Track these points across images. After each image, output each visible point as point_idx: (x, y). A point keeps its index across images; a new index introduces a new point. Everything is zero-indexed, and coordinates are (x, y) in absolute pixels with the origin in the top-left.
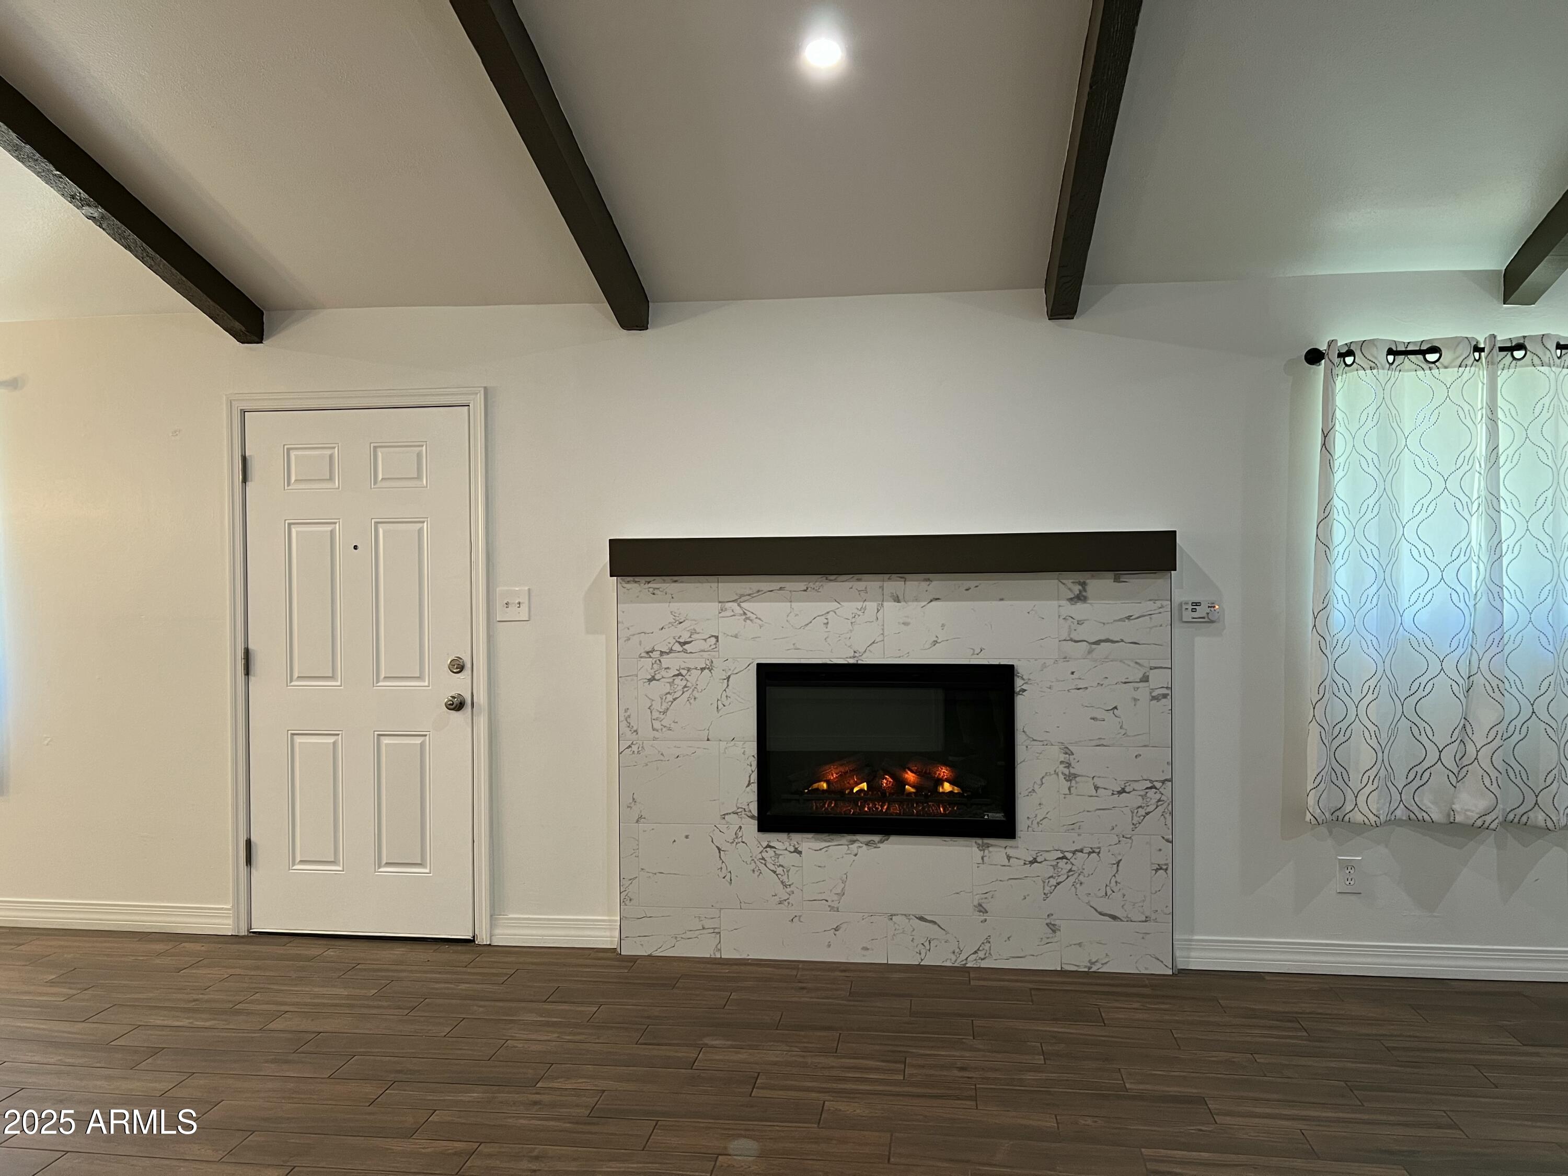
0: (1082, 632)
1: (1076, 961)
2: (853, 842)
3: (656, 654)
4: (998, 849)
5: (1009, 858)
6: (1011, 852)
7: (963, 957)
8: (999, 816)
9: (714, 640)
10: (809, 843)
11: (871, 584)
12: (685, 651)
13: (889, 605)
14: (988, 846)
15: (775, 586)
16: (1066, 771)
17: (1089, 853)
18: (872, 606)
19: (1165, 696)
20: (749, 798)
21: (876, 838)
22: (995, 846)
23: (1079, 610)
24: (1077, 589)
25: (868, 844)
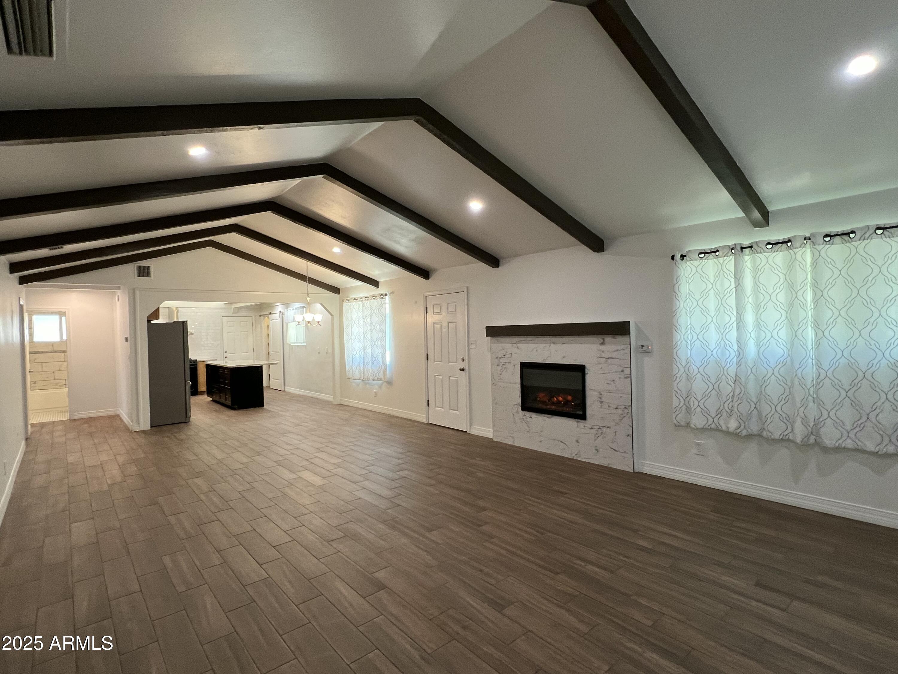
0: (604, 355)
1: (605, 462)
2: (544, 416)
3: (499, 358)
4: (582, 423)
5: (585, 426)
6: (586, 425)
7: (573, 456)
8: (581, 413)
9: (511, 355)
10: (534, 415)
11: (548, 339)
12: (505, 357)
13: (552, 345)
14: (579, 422)
16: (600, 400)
17: (607, 428)
18: (548, 345)
19: (629, 377)
20: (519, 400)
21: (550, 416)
23: (603, 348)
24: (602, 341)
25: (548, 417)
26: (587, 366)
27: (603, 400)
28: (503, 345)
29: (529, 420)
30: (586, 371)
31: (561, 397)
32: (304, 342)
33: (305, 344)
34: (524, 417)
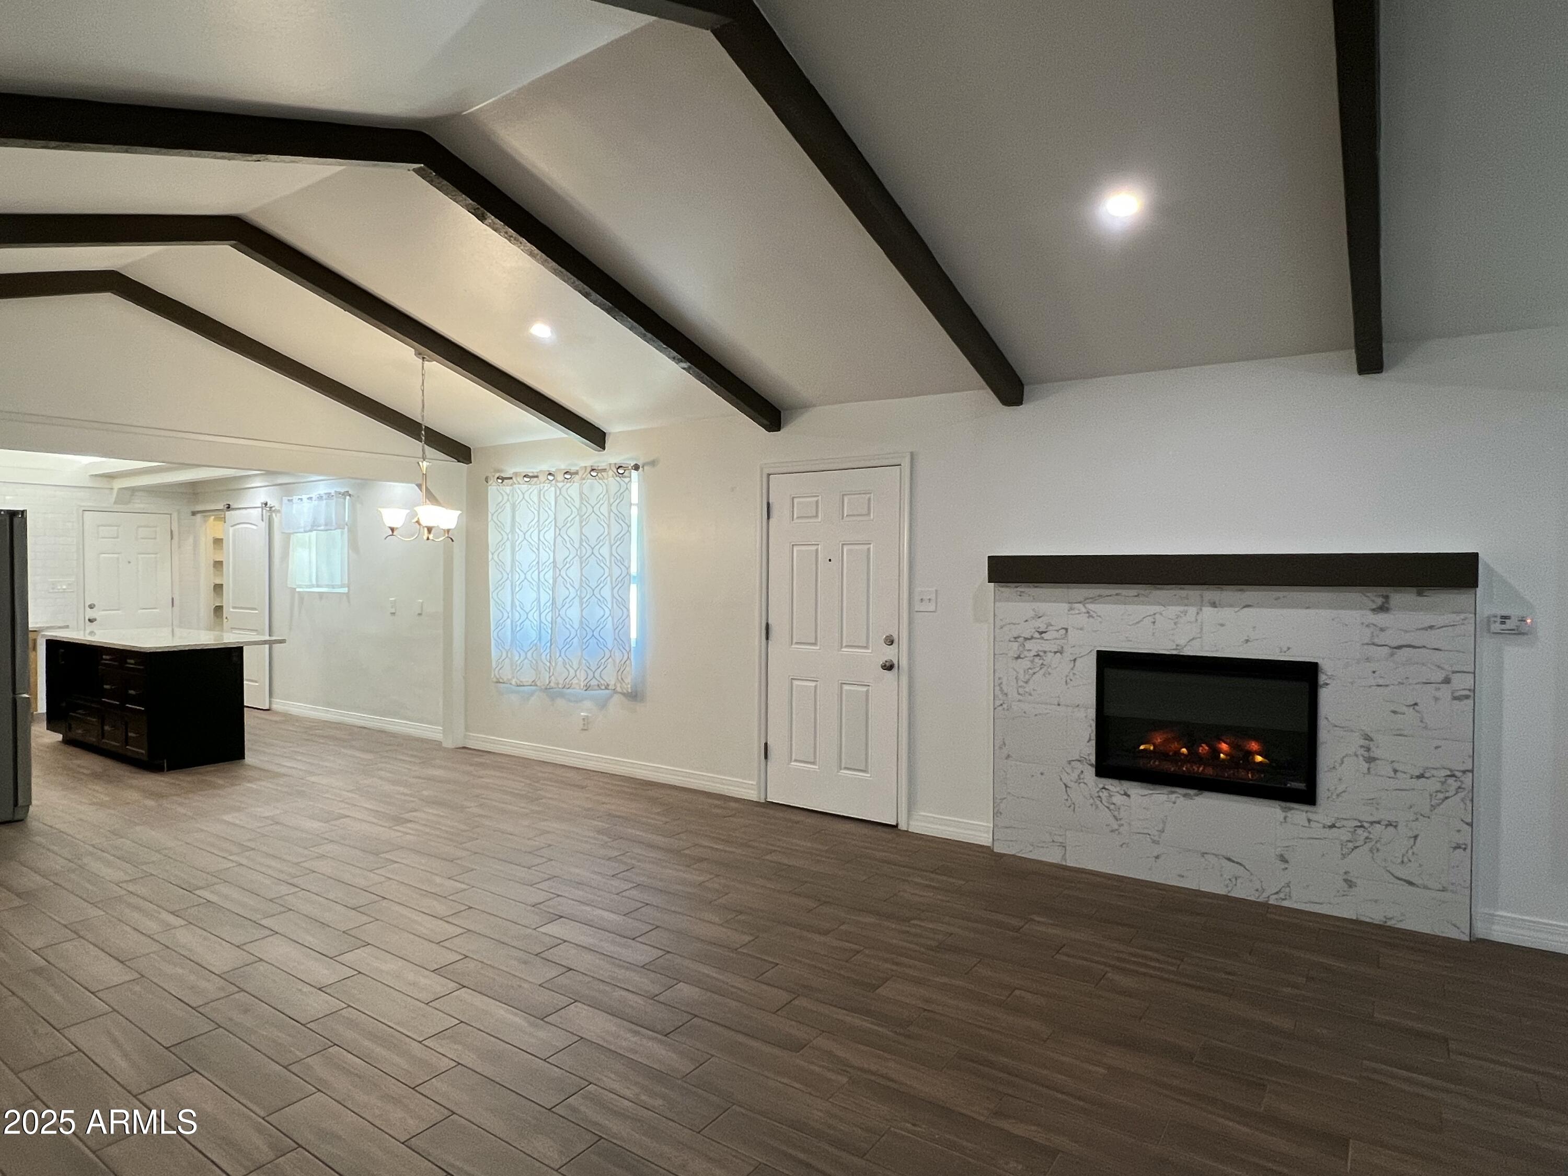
0: (1382, 638)
1: (1373, 914)
2: (1173, 793)
3: (1021, 640)
4: (1299, 814)
5: (1309, 821)
6: (1312, 816)
7: (1265, 895)
9: (1064, 631)
10: (1137, 789)
11: (1193, 593)
12: (1042, 638)
14: (1292, 809)
15: (1114, 592)
17: (1387, 826)
18: (1192, 610)
19: (1467, 697)
20: (1089, 750)
21: (1191, 792)
22: (1297, 809)
23: (1381, 619)
24: (1379, 601)
25: (1185, 795)
26: (1327, 666)
27: (1372, 755)
28: (1036, 605)
29: (1118, 799)
30: (1322, 678)
31: (1225, 743)
32: (342, 586)
33: (345, 590)
34: (1104, 794)
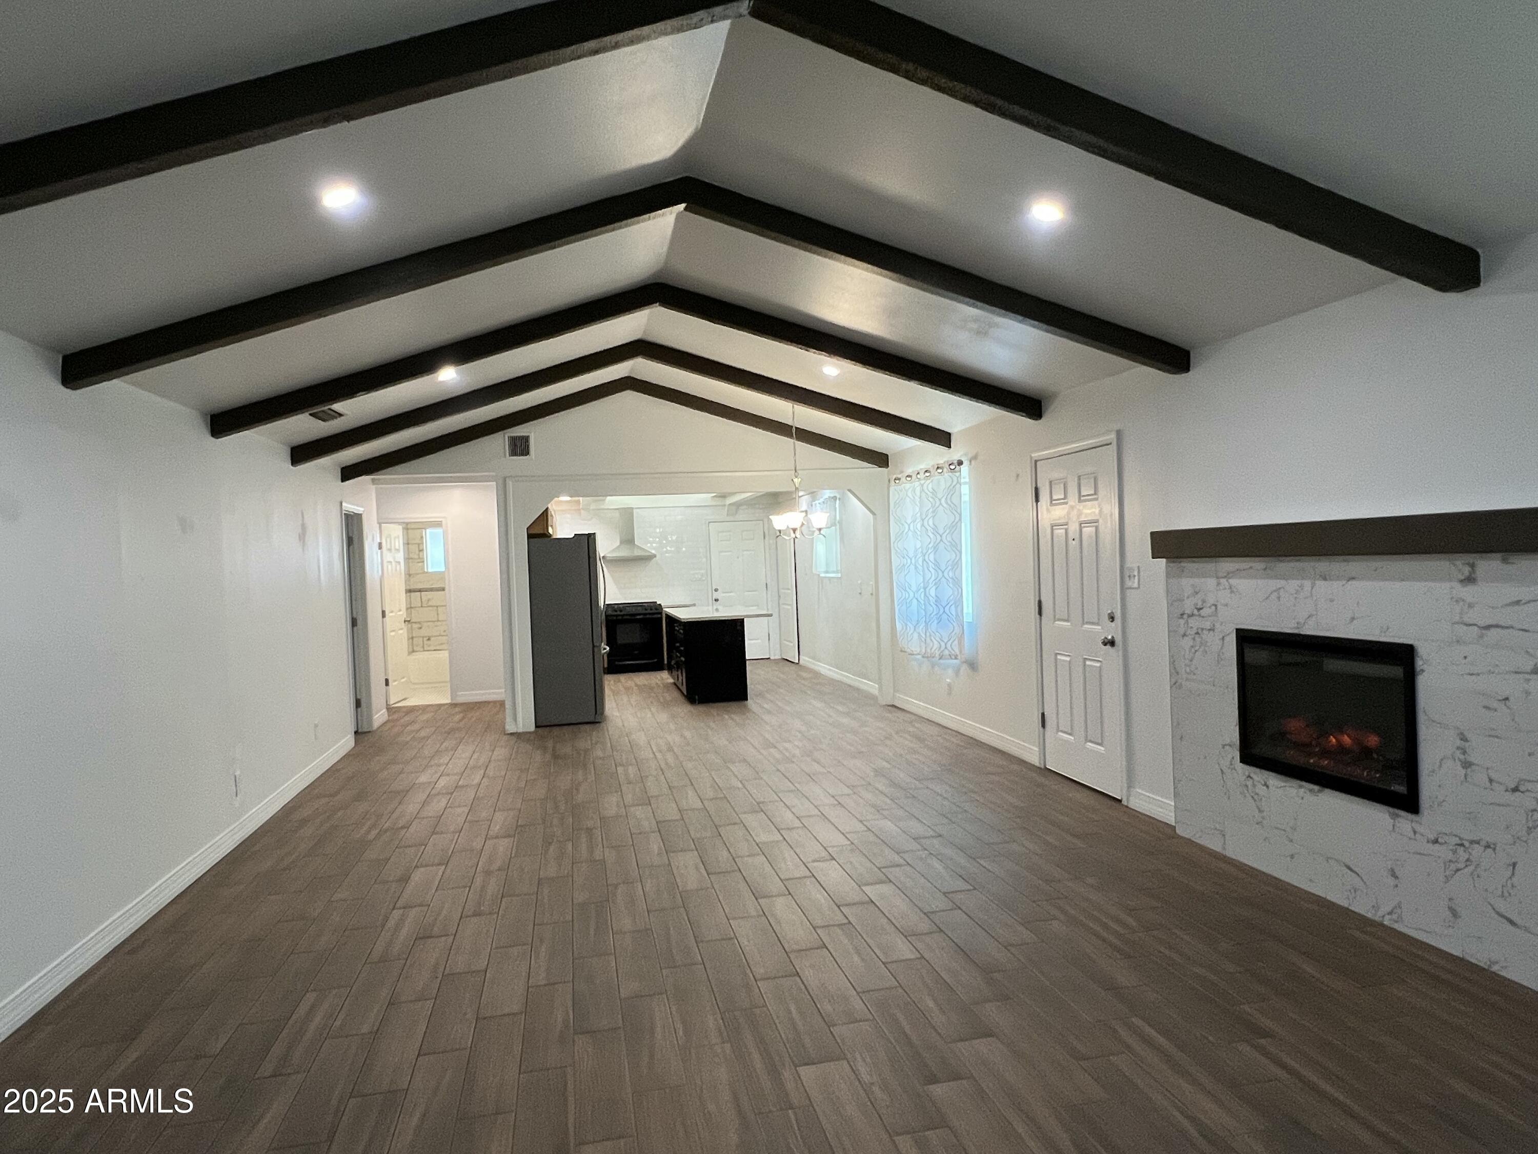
0: (1473, 617)
2: (1301, 787)
3: (1185, 616)
4: (1405, 821)
5: (1414, 832)
6: (1417, 827)
7: (1380, 913)
8: (1403, 789)
9: (1213, 608)
10: (1274, 780)
12: (1199, 615)
13: (1319, 583)
14: (1398, 816)
15: (1248, 565)
16: (1462, 758)
17: (1486, 847)
18: (1307, 584)
20: (1232, 733)
21: (1316, 788)
22: (1403, 817)
23: (1469, 593)
24: (1466, 570)
25: (1311, 791)
26: (1421, 648)
27: (1468, 758)
28: (1195, 581)
29: (1261, 790)
30: (1419, 664)
31: (1349, 736)
32: (837, 572)
33: (839, 575)
34: (1249, 783)
